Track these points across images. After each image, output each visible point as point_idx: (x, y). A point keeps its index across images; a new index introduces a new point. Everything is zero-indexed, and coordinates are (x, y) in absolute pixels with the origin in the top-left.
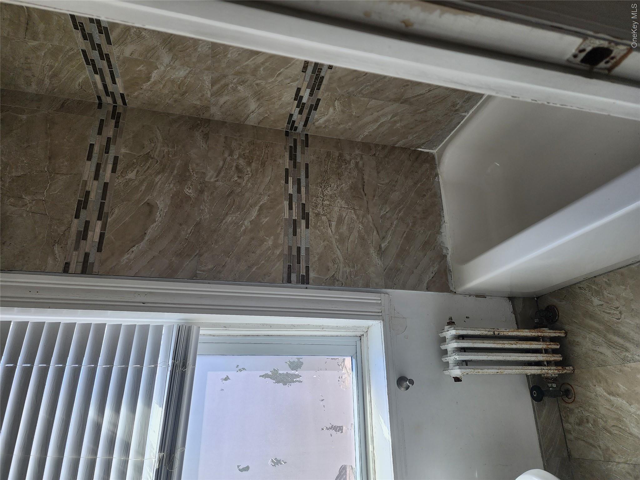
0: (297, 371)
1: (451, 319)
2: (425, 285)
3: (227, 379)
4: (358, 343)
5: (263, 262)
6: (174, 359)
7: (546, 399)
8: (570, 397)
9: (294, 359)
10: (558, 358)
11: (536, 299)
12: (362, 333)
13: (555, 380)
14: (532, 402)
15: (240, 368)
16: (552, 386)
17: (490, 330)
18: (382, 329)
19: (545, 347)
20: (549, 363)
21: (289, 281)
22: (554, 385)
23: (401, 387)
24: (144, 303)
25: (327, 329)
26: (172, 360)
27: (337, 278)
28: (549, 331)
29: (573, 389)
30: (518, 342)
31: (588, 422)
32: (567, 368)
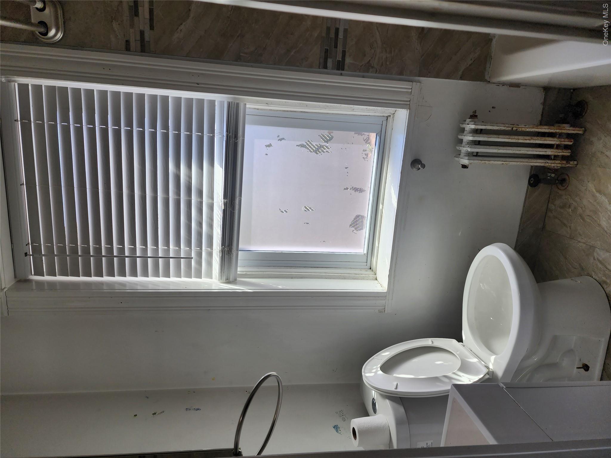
0: (328, 143)
1: (475, 112)
2: (460, 73)
3: (270, 146)
4: (385, 123)
5: (301, 45)
6: (227, 131)
7: (541, 185)
8: (564, 185)
9: (326, 133)
10: (567, 153)
11: (572, 90)
12: (389, 114)
13: (555, 171)
14: (528, 187)
15: (281, 137)
16: (550, 175)
17: (509, 126)
18: (408, 117)
19: (557, 143)
20: (556, 157)
21: (325, 67)
22: (553, 175)
23: (414, 168)
24: (198, 84)
25: (357, 110)
26: (226, 132)
27: (372, 64)
28: (568, 128)
29: (569, 179)
30: (533, 137)
31: (570, 207)
32: (571, 163)
